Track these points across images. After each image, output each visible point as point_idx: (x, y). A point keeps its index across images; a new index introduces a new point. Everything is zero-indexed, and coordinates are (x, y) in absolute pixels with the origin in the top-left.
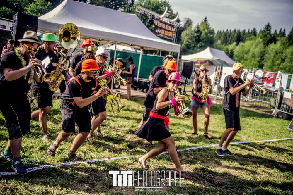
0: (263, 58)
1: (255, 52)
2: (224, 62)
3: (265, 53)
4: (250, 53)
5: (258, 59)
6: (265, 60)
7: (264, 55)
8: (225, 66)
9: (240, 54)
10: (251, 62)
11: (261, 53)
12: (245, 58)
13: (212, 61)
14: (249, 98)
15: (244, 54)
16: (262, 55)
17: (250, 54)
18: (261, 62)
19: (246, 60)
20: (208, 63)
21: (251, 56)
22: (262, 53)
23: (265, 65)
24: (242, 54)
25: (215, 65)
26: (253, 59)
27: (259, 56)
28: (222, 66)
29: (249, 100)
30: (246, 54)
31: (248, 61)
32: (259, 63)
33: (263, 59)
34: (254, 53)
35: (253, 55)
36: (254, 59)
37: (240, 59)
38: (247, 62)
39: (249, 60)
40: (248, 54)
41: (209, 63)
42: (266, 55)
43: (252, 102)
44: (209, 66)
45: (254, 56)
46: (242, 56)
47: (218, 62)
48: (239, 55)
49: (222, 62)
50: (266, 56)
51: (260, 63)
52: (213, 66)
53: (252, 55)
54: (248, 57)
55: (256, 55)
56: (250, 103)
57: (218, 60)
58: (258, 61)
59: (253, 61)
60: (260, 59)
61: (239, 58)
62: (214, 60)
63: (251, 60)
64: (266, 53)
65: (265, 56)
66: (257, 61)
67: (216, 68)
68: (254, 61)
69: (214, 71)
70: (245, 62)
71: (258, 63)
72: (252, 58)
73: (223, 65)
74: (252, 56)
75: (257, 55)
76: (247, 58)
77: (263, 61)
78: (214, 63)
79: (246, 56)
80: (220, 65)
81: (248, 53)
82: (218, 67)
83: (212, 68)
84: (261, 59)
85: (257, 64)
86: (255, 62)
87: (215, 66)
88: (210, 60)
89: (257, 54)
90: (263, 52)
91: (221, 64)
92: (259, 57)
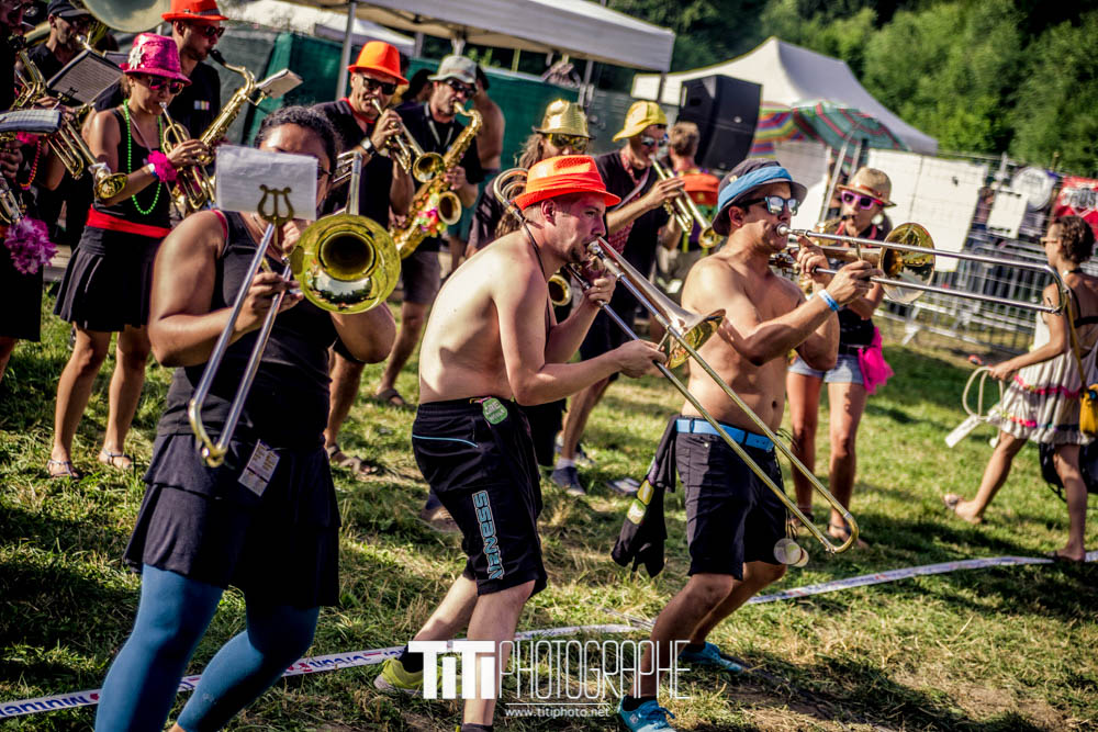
0: (1011, 97)
1: (974, 67)
2: (874, 127)
3: (1024, 73)
4: (946, 71)
5: (988, 101)
6: (1020, 106)
7: (1018, 79)
8: (879, 148)
9: (896, 74)
10: (950, 115)
11: (1004, 69)
12: (922, 94)
13: (815, 116)
14: (982, 310)
15: (915, 73)
16: (1007, 83)
17: (949, 74)
18: (1004, 115)
19: (929, 103)
20: (789, 124)
21: (950, 84)
22: (1011, 73)
23: (1020, 134)
24: (908, 72)
25: (830, 140)
26: (962, 101)
27: (992, 86)
28: (865, 144)
29: (977, 320)
30: (928, 70)
31: (936, 110)
32: (992, 124)
33: (1012, 104)
34: (967, 71)
35: (964, 82)
36: (966, 100)
37: (897, 100)
38: (933, 115)
39: (941, 106)
40: (936, 75)
41: (795, 128)
42: (1031, 82)
43: (993, 331)
44: (796, 143)
45: (965, 88)
46: (907, 85)
47: (845, 126)
48: (890, 77)
49: (862, 126)
50: (1026, 89)
51: (997, 125)
52: (820, 146)
53: (959, 77)
54: (936, 90)
55: (979, 80)
56: (986, 337)
57: (845, 114)
58: (987, 110)
59: (960, 112)
60: (995, 100)
61: (892, 91)
62: (824, 114)
63: (953, 104)
64: (1031, 73)
65: (1022, 86)
66: (981, 112)
67: (835, 154)
68: (969, 110)
69: (820, 172)
70: (922, 114)
71: (986, 124)
72: (953, 95)
73: (870, 143)
74: (956, 84)
75: (981, 81)
76: (932, 95)
77: (1011, 114)
78: (822, 128)
79: (925, 81)
80: (853, 142)
81: (939, 71)
82: (843, 151)
83: (812, 155)
84: (1002, 104)
85: (979, 128)
86: (972, 119)
87: (826, 144)
88: (806, 114)
89: (982, 75)
90: (1015, 67)
91: (860, 135)
92: (990, 94)
